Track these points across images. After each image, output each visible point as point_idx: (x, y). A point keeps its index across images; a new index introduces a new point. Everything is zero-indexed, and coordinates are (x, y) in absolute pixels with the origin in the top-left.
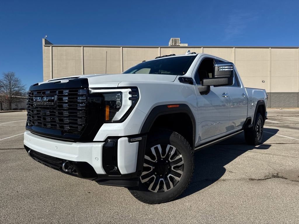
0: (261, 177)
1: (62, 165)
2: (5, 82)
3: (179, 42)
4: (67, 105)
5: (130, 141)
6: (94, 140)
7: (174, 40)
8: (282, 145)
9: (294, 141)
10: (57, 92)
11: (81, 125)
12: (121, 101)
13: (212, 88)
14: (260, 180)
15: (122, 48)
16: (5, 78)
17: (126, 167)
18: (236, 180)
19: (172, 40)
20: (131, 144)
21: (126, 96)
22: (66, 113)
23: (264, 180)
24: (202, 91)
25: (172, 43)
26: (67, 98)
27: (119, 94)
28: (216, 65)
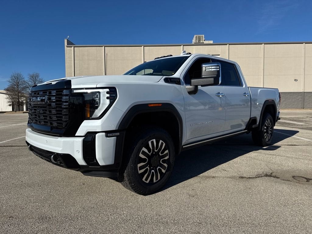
0: (252, 175)
1: (51, 157)
2: (30, 83)
3: (204, 39)
4: (55, 104)
5: (107, 136)
6: (76, 135)
7: (198, 37)
8: (294, 146)
9: (309, 143)
10: (48, 93)
11: (66, 121)
12: (100, 99)
13: (199, 87)
14: (250, 178)
15: (144, 47)
16: (30, 79)
17: (104, 159)
18: (225, 177)
19: (196, 37)
20: (108, 139)
21: (104, 95)
22: (54, 112)
23: (254, 178)
24: (189, 91)
25: (196, 40)
26: (54, 98)
27: (98, 94)
28: (204, 65)
